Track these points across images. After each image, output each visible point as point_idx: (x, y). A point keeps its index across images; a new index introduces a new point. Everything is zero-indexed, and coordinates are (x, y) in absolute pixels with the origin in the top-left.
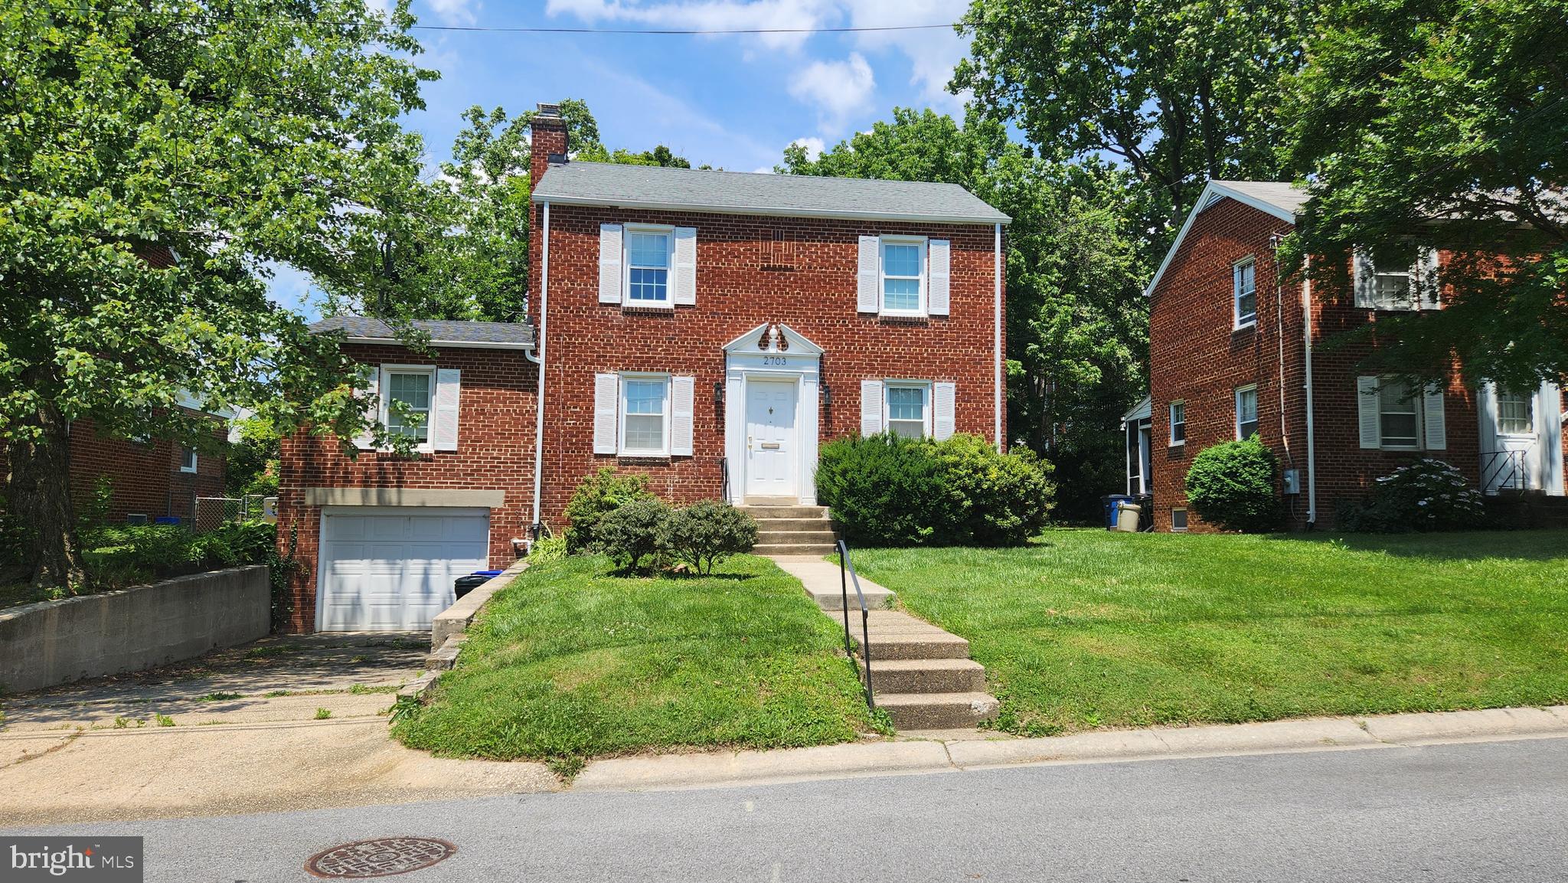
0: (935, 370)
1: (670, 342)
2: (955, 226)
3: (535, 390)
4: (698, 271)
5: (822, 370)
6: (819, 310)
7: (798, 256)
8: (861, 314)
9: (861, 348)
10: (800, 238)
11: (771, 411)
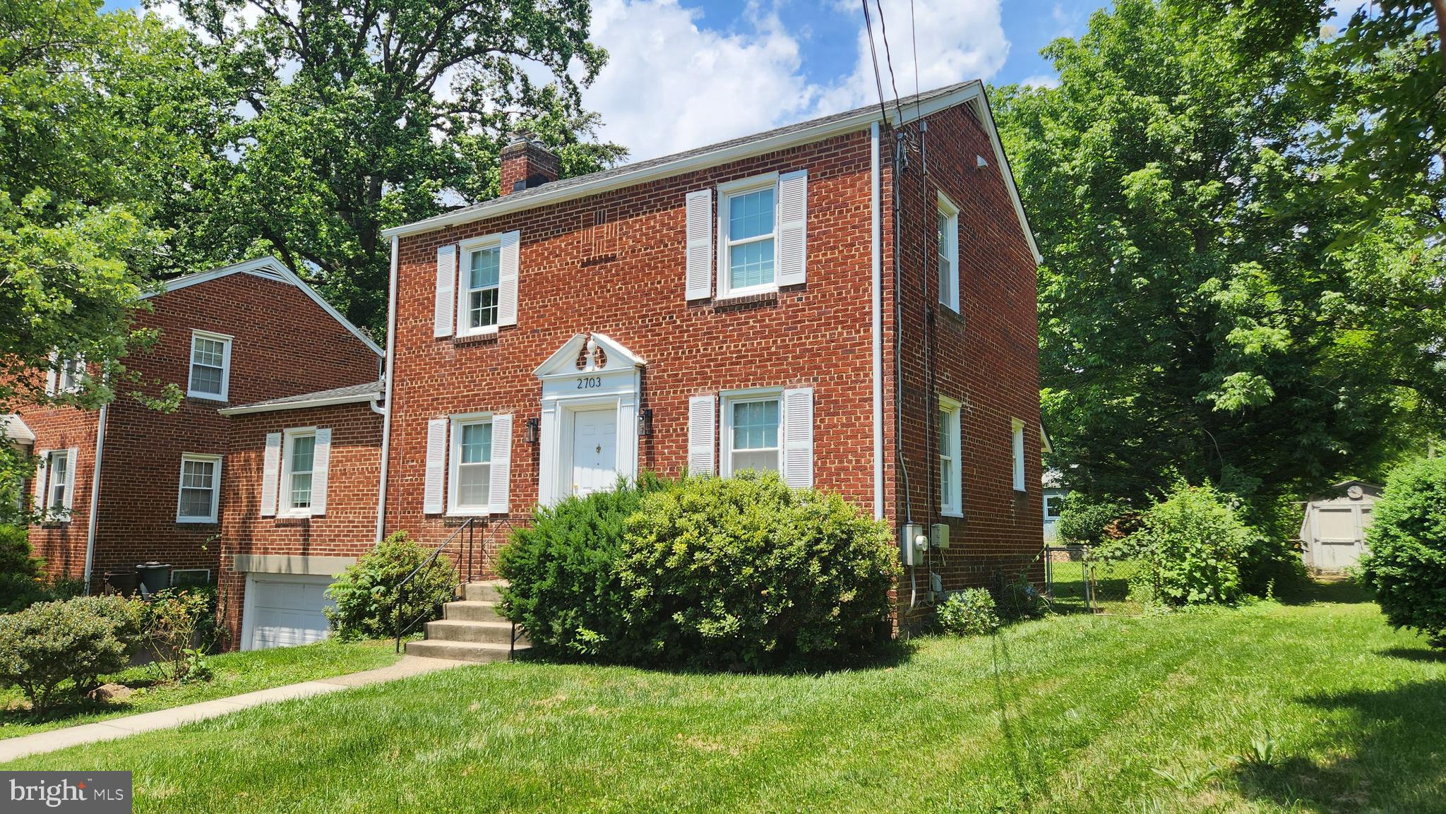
0: (786, 371)
1: (493, 374)
2: (815, 145)
3: (378, 444)
4: (520, 282)
5: (643, 388)
6: (642, 306)
7: (621, 239)
8: (693, 303)
9: (690, 352)
10: (624, 214)
11: (599, 448)
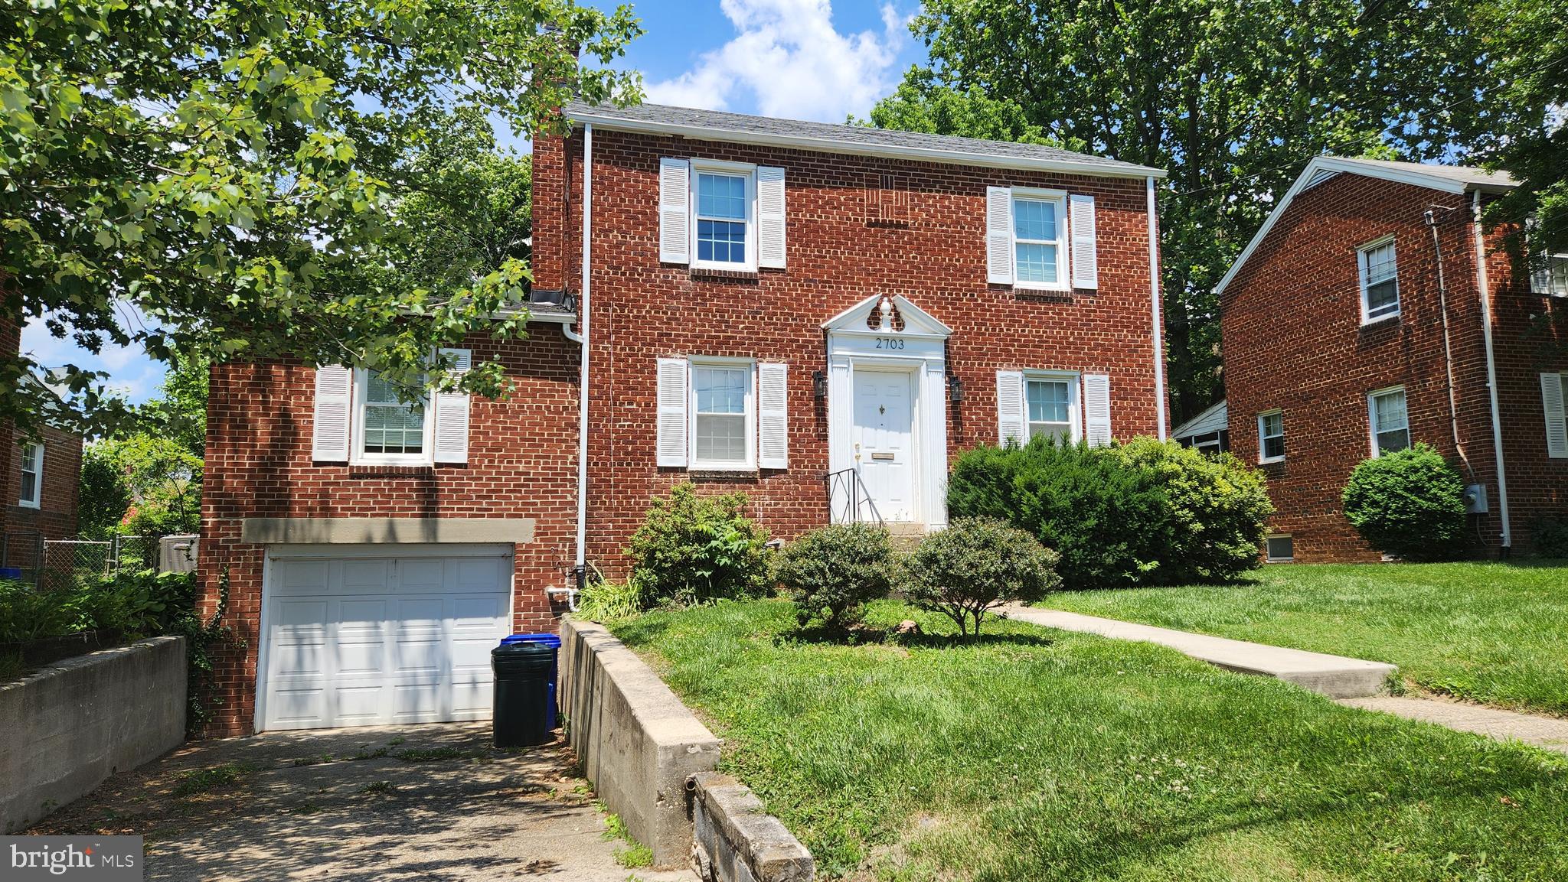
0: (1083, 359)
1: (754, 318)
2: (1099, 179)
3: (576, 380)
4: (788, 224)
5: (948, 357)
6: (941, 279)
7: (912, 209)
8: (992, 286)
9: (994, 330)
10: (914, 186)
11: (882, 410)
